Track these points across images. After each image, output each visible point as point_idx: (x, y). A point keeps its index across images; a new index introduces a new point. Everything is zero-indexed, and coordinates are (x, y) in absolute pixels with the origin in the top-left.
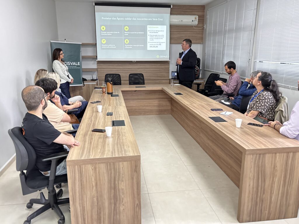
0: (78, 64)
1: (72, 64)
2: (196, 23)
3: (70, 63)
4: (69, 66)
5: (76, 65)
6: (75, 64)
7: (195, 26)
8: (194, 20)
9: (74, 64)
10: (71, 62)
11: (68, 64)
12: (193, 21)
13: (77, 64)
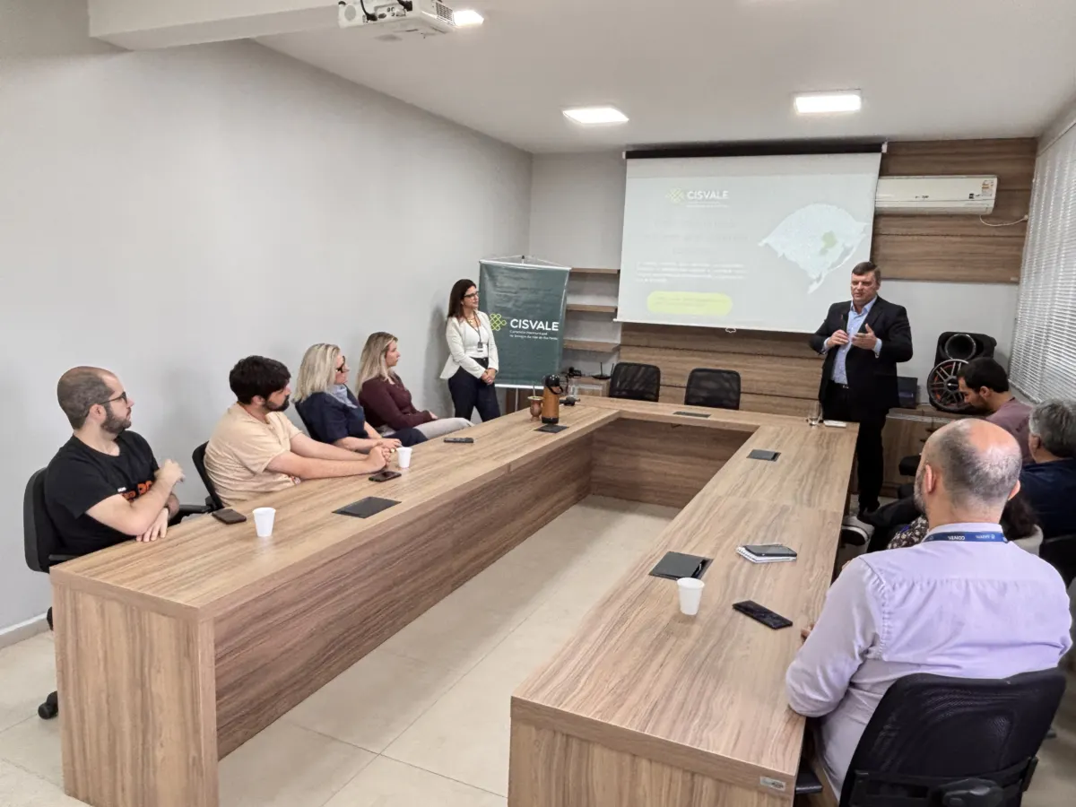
0: (553, 326)
1: (533, 327)
2: (986, 202)
3: (529, 323)
4: (526, 330)
5: (545, 331)
6: (543, 327)
7: (985, 217)
8: (976, 193)
9: (541, 326)
10: (531, 322)
11: (522, 325)
12: (971, 196)
13: (550, 326)
